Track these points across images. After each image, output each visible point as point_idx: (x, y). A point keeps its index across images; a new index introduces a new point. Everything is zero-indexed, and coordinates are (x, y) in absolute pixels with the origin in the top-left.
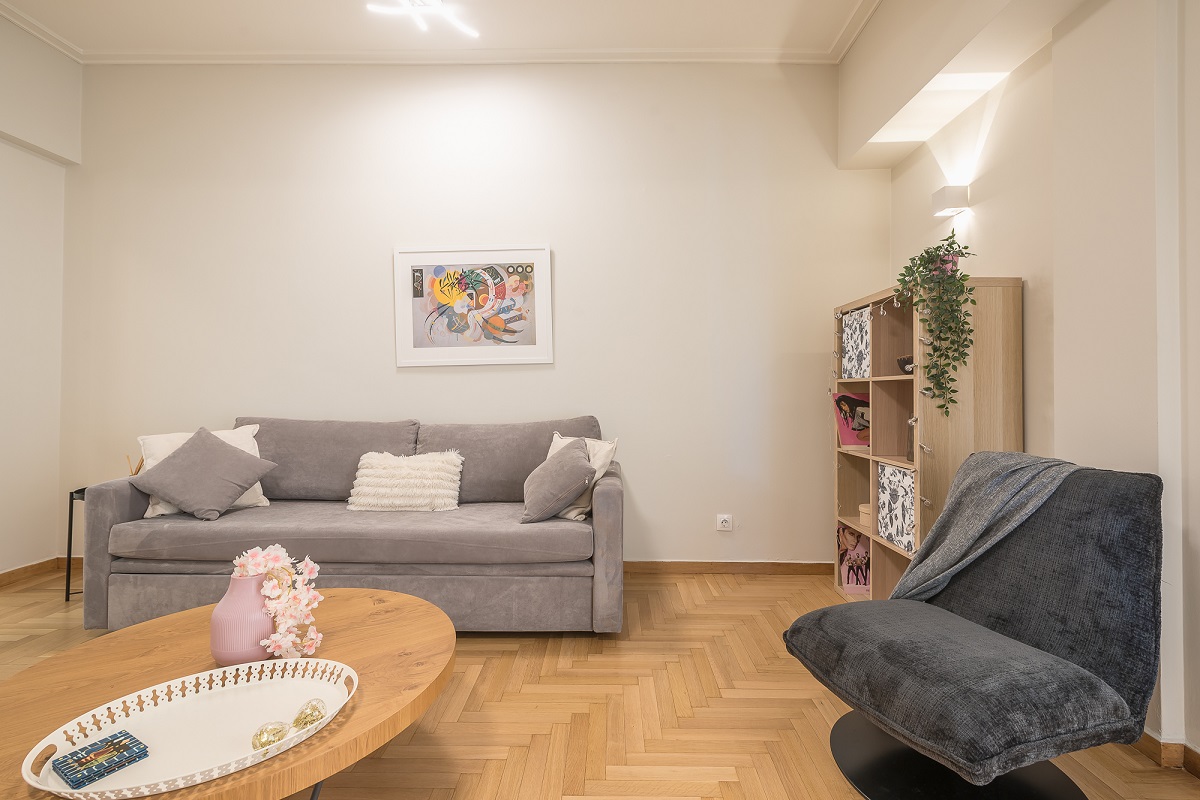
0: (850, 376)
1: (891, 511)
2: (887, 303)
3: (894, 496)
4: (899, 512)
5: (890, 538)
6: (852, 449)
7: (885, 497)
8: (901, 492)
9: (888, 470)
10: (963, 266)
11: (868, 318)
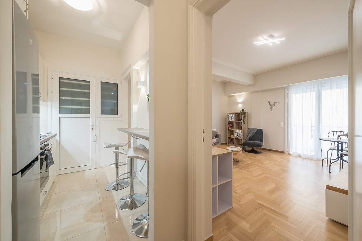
0: (230, 121)
1: (237, 134)
2: (238, 114)
3: (238, 133)
4: (239, 135)
5: (237, 137)
6: (230, 129)
7: (237, 133)
8: (239, 133)
9: (237, 131)
10: (246, 111)
11: (233, 115)
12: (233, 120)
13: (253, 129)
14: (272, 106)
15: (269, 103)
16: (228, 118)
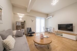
11: (20, 23)
12: (20, 25)
13: (29, 28)
14: (32, 21)
15: (32, 20)
16: (16, 24)
